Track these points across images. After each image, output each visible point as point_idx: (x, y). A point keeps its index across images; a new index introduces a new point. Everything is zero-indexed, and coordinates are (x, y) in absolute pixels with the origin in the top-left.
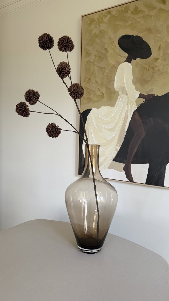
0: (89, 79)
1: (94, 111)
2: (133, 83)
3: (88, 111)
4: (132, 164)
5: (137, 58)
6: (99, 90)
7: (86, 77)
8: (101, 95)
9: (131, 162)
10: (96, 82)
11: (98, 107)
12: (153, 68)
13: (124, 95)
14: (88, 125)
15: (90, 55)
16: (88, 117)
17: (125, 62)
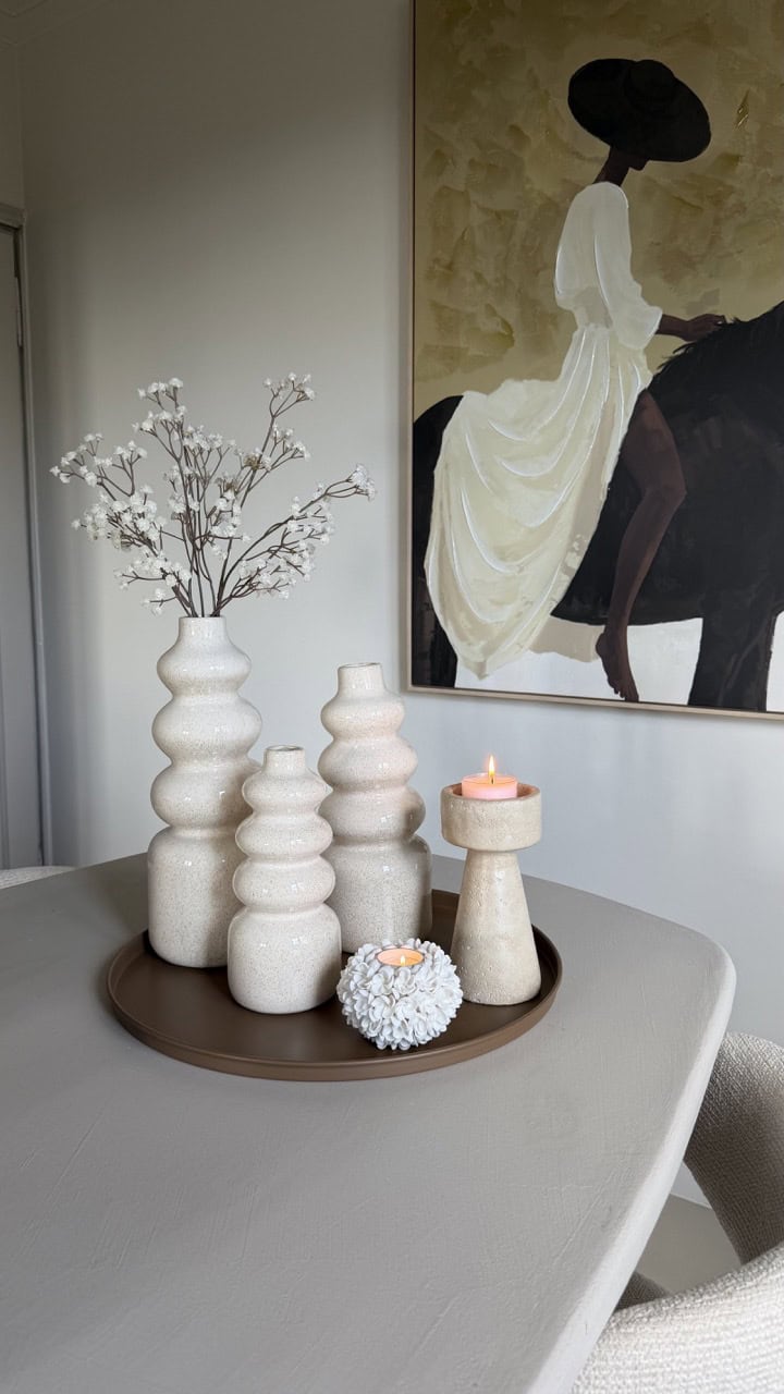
0: (450, 267)
2: (632, 271)
4: (631, 623)
5: (648, 159)
6: (494, 313)
7: (437, 261)
8: (502, 335)
9: (627, 619)
10: (479, 277)
12: (717, 201)
13: (596, 327)
14: (446, 467)
15: (450, 161)
17: (597, 181)
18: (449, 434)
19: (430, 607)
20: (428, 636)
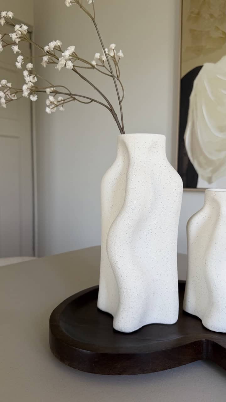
0: (198, 14)
1: (208, 68)
3: (195, 72)
6: (217, 29)
7: (192, 12)
8: (222, 37)
10: (212, 16)
11: (215, 60)
14: (196, 95)
16: (196, 82)
18: (197, 82)
19: (186, 154)
20: (185, 166)
